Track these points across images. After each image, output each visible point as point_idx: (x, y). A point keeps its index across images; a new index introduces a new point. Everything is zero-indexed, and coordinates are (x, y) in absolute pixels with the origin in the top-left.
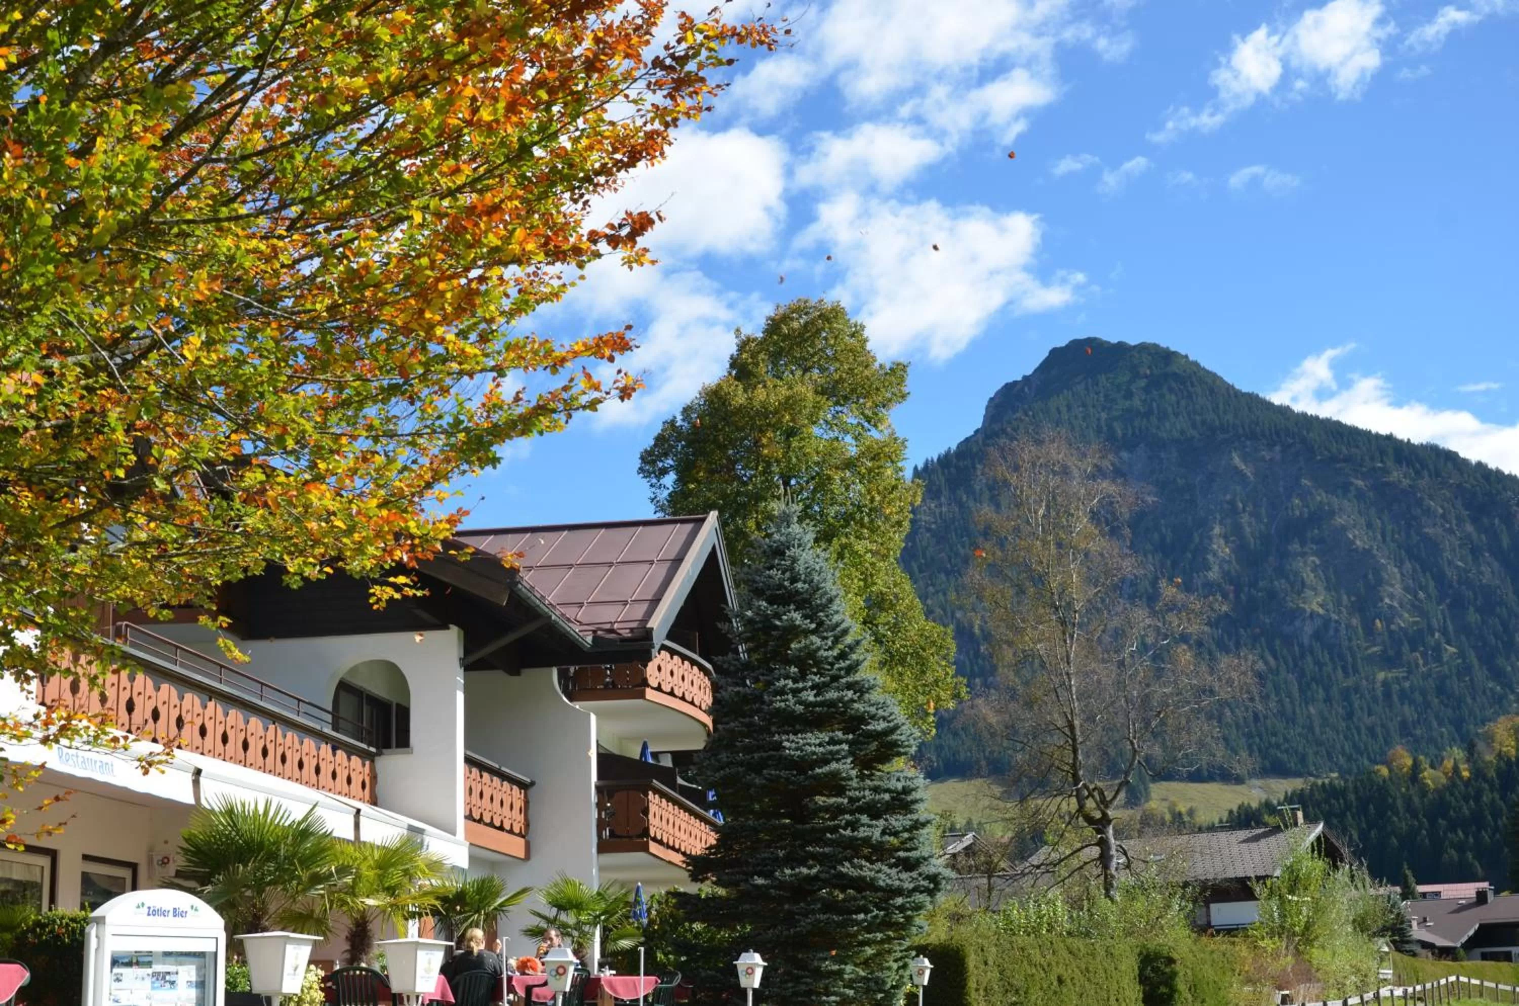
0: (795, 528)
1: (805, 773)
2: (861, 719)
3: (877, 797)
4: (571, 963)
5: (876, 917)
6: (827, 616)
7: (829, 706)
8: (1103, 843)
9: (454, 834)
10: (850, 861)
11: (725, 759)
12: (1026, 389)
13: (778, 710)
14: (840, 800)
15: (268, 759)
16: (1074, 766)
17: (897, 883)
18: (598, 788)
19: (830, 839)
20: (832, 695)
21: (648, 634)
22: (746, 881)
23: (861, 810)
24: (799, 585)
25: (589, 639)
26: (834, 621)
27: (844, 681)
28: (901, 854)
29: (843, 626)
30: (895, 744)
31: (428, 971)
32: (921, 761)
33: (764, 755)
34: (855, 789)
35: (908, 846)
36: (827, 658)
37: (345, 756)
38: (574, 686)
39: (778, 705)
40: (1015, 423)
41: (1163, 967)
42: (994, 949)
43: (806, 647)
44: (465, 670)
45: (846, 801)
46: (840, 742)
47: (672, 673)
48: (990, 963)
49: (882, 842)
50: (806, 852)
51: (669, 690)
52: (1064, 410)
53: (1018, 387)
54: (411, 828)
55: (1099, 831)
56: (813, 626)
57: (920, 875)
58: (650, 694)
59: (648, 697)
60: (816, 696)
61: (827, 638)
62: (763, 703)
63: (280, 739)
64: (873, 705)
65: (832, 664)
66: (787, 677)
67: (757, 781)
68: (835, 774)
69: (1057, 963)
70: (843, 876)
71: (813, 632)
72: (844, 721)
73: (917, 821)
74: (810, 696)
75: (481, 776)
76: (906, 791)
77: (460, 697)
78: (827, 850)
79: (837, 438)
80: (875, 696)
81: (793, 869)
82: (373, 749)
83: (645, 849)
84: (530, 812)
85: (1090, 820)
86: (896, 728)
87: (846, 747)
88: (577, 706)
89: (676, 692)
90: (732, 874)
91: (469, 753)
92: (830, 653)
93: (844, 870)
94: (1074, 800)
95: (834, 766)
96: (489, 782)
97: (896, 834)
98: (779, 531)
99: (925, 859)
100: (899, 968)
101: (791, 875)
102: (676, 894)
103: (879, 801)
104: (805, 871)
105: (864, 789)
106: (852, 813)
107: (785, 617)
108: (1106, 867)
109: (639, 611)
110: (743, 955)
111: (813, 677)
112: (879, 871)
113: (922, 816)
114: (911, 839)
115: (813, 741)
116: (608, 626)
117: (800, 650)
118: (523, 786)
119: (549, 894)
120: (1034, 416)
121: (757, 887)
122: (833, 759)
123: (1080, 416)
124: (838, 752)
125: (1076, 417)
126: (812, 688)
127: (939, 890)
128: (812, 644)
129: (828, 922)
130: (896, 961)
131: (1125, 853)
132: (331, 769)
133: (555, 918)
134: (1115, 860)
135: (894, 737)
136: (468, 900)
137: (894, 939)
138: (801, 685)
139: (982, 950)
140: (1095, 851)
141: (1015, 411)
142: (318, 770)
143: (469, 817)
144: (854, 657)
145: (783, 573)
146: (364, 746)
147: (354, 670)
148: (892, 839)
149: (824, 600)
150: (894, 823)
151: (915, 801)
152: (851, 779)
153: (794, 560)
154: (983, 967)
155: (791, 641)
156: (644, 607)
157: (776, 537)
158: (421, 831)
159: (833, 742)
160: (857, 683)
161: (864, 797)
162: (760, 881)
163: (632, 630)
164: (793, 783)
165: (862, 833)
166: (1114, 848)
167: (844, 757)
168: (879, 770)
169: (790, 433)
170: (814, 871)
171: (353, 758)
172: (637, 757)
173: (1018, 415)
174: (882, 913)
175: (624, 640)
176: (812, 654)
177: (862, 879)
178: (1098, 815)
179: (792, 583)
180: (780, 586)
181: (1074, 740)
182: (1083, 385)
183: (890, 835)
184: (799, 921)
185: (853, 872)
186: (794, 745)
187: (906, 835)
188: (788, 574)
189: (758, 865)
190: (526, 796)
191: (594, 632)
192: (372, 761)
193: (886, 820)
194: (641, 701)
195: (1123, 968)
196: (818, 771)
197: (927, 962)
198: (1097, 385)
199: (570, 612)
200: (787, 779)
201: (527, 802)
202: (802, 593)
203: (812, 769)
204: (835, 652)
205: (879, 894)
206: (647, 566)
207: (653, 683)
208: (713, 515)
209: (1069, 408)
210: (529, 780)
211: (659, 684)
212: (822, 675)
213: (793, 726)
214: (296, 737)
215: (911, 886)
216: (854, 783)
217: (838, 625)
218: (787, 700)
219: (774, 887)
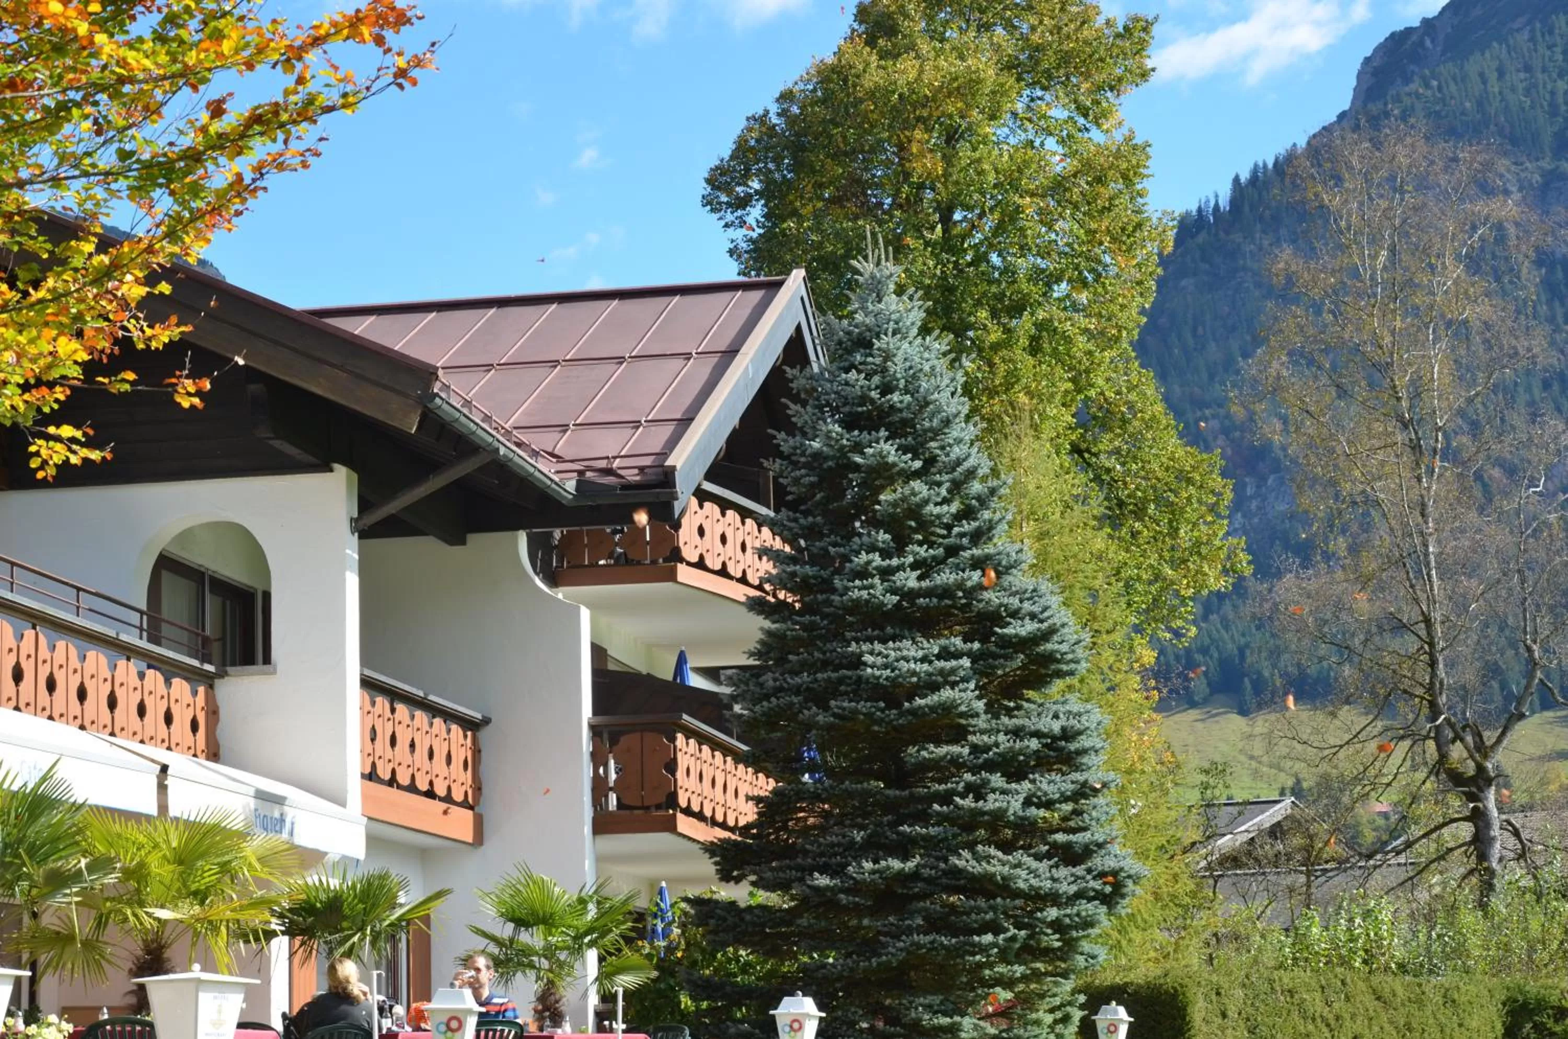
0: (891, 302)
1: (899, 706)
2: (995, 617)
3: (1018, 745)
4: (470, 1012)
5: (1013, 939)
6: (942, 448)
7: (941, 597)
8: (1478, 817)
9: (343, 804)
10: (971, 846)
11: (771, 683)
12: (1428, 43)
13: (857, 602)
14: (955, 749)
15: (23, 685)
16: (1430, 688)
17: (1048, 884)
18: (593, 728)
19: (938, 814)
20: (946, 577)
21: (666, 478)
22: (801, 880)
23: (990, 766)
24: (895, 397)
25: (571, 486)
26: (953, 456)
27: (967, 554)
28: (1060, 837)
29: (967, 465)
30: (1050, 658)
31: (218, 1024)
32: (1167, 679)
33: (834, 675)
34: (982, 732)
35: (1072, 824)
36: (939, 517)
37: (160, 678)
38: (560, 560)
39: (855, 594)
40: (1407, 101)
41: (1550, 1024)
42: (1240, 993)
43: (904, 499)
44: (360, 538)
45: (966, 751)
46: (957, 655)
47: (723, 539)
48: (1232, 1013)
49: (1023, 818)
50: (899, 833)
51: (718, 567)
52: (1493, 77)
53: (1414, 38)
54: (261, 795)
55: (1472, 797)
56: (918, 464)
57: (1089, 871)
58: (684, 573)
59: (680, 579)
60: (920, 578)
61: (939, 484)
62: (834, 590)
63: (44, 653)
64: (1014, 594)
65: (949, 527)
66: (872, 549)
67: (820, 718)
68: (948, 708)
69: (1353, 1017)
70: (957, 872)
71: (917, 474)
72: (968, 621)
73: (1085, 784)
74: (910, 580)
75: (393, 710)
76: (1068, 735)
77: (352, 582)
78: (933, 831)
79: (1031, 143)
80: (1020, 579)
81: (876, 861)
82: (210, 668)
83: (670, 826)
84: (483, 768)
85: (1457, 779)
86: (1052, 631)
87: (966, 662)
88: (560, 594)
89: (731, 570)
90: (780, 869)
91: (368, 672)
92: (945, 508)
93: (960, 863)
94: (1431, 745)
95: (946, 694)
96: (407, 720)
97: (1049, 805)
98: (863, 308)
99: (1100, 846)
100: (1056, 1022)
101: (873, 872)
102: (696, 902)
103: (1020, 752)
104: (895, 864)
105: (998, 731)
106: (975, 770)
107: (869, 451)
108: (1483, 857)
109: (657, 438)
110: (786, 1000)
111: (916, 548)
112: (1018, 865)
113: (1094, 778)
114: (1077, 813)
115: (912, 653)
116: (603, 464)
117: (895, 504)
118: (470, 725)
119: (502, 902)
120: (1440, 88)
121: (817, 889)
122: (946, 682)
123: (1521, 86)
124: (953, 671)
125: (1513, 89)
126: (914, 566)
127: (1123, 896)
128: (914, 494)
129: (933, 947)
130: (1052, 1011)
131: (1516, 833)
132: (135, 699)
133: (512, 941)
134: (1498, 845)
135: (1049, 646)
136: (347, 911)
137: (1047, 974)
138: (895, 562)
139: (1218, 994)
140: (1466, 831)
141: (1407, 80)
142: (112, 703)
143: (371, 776)
144: (986, 515)
145: (868, 377)
146: (195, 663)
147: (185, 536)
148: (1042, 813)
149: (935, 422)
150: (1044, 786)
151: (1084, 752)
152: (977, 715)
153: (888, 356)
154: (1219, 1020)
155: (881, 489)
156: (667, 431)
157: (859, 317)
158: (279, 801)
159: (945, 654)
160: (988, 557)
161: (997, 745)
162: (823, 881)
163: (642, 469)
164: (880, 722)
165: (992, 802)
166: (1496, 825)
167: (965, 680)
168: (1028, 700)
169: (952, 137)
170: (911, 865)
171: (176, 681)
172: (669, 676)
173: (1412, 87)
174: (1023, 933)
175: (628, 487)
176: (915, 512)
177: (989, 878)
178: (1470, 769)
179: (883, 394)
180: (864, 399)
181: (1432, 645)
182: (1526, 35)
183: (1038, 806)
184: (884, 946)
185: (975, 867)
186: (880, 661)
187: (1068, 807)
188: (876, 379)
189: (822, 855)
190: (475, 741)
191: (581, 473)
192: (211, 687)
193: (1033, 782)
194: (670, 584)
195: (1474, 1024)
196: (919, 702)
197: (1122, 1012)
198: (1551, 32)
199: (538, 440)
200: (869, 715)
201: (477, 751)
202: (901, 410)
203: (910, 699)
204: (955, 507)
205: (1019, 902)
206: (680, 362)
207: (691, 555)
208: (797, 276)
209: (1501, 73)
210: (479, 716)
211: (701, 557)
212: (931, 545)
213: (882, 629)
214: (72, 650)
215: (1073, 889)
216: (982, 722)
217: (959, 462)
218: (872, 586)
219: (847, 891)
